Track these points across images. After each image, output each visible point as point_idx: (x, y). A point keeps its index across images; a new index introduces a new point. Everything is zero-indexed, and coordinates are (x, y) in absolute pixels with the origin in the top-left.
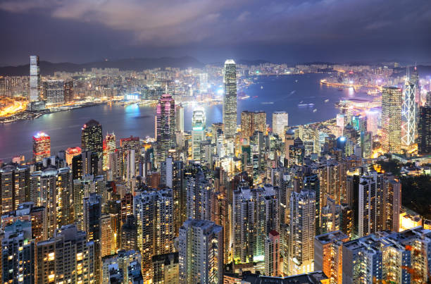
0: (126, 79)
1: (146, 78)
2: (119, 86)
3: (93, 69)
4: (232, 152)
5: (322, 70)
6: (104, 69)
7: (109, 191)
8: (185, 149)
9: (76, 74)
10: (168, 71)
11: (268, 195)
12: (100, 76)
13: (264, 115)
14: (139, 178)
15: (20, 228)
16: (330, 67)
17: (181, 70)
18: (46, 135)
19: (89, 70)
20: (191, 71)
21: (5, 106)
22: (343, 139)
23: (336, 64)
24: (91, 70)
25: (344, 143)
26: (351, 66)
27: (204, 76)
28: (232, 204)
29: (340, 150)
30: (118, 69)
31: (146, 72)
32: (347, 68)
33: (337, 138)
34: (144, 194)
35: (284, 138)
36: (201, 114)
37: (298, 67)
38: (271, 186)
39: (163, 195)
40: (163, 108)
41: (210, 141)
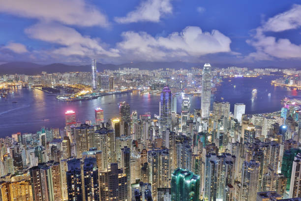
0: (143, 75)
1: (154, 75)
2: (139, 80)
3: (124, 68)
4: (206, 129)
5: (273, 73)
6: (130, 69)
7: (134, 146)
8: (177, 124)
9: (115, 71)
10: (168, 71)
11: (228, 160)
12: (129, 73)
13: (228, 106)
14: (150, 140)
15: (91, 161)
16: (280, 70)
17: (175, 70)
18: (101, 109)
19: (122, 69)
20: (182, 71)
21: (80, 90)
22: (284, 127)
23: (285, 69)
24: (123, 69)
25: (285, 131)
26: (297, 70)
27: (190, 75)
28: (204, 163)
29: (282, 135)
30: (138, 69)
31: (154, 71)
32: (293, 72)
33: (280, 126)
34: (153, 150)
35: (241, 123)
36: (187, 102)
37: (256, 70)
38: (230, 155)
39: (164, 152)
40: (164, 96)
41: (192, 121)
